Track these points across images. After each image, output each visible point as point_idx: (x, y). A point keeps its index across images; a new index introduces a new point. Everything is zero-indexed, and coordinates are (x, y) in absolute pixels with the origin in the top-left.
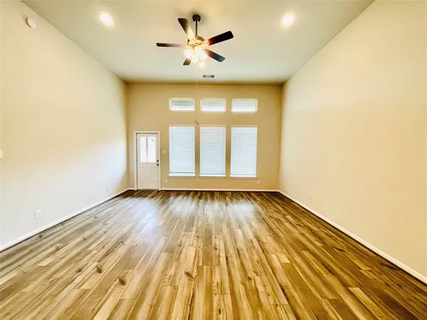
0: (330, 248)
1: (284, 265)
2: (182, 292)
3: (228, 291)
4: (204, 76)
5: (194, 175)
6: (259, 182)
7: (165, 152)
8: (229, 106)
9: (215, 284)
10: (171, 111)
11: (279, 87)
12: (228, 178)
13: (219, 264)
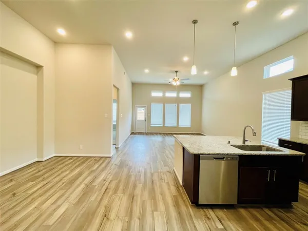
5: (162, 126)
7: (149, 115)
8: (178, 94)
10: (152, 96)
11: (201, 87)
12: (178, 127)
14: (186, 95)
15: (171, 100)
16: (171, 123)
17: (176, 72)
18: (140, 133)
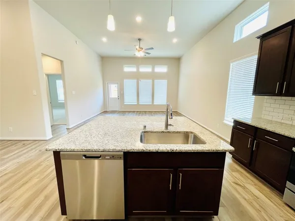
5: (136, 103)
7: (122, 92)
8: (153, 69)
10: (125, 72)
11: (178, 60)
12: (153, 105)
14: (162, 69)
15: (146, 76)
16: (145, 100)
17: (140, 40)
18: (113, 112)
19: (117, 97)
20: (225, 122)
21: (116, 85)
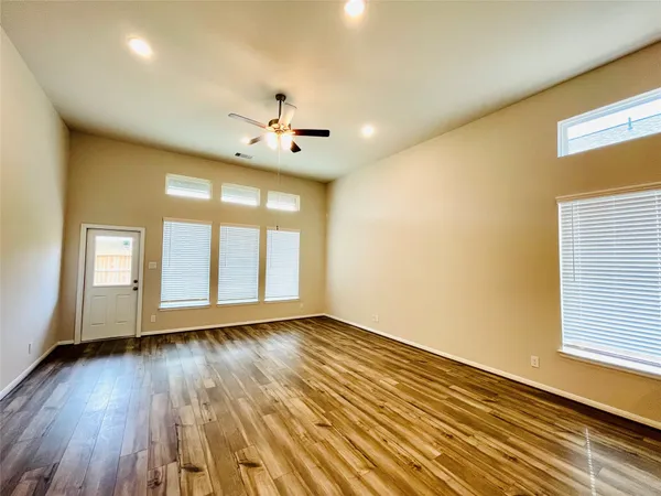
0: (416, 362)
1: (396, 386)
2: (335, 442)
3: (375, 423)
4: (238, 155)
5: (207, 303)
6: (302, 305)
7: (152, 265)
8: (264, 199)
9: (358, 423)
10: (168, 196)
11: (323, 185)
12: (262, 303)
13: (341, 405)
14: (284, 203)
16: (237, 290)
17: (281, 97)
19: (128, 281)
20: (565, 350)
21: (130, 240)
